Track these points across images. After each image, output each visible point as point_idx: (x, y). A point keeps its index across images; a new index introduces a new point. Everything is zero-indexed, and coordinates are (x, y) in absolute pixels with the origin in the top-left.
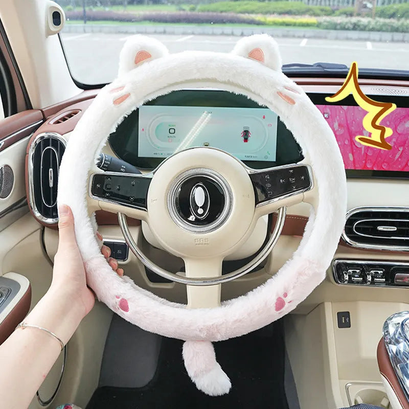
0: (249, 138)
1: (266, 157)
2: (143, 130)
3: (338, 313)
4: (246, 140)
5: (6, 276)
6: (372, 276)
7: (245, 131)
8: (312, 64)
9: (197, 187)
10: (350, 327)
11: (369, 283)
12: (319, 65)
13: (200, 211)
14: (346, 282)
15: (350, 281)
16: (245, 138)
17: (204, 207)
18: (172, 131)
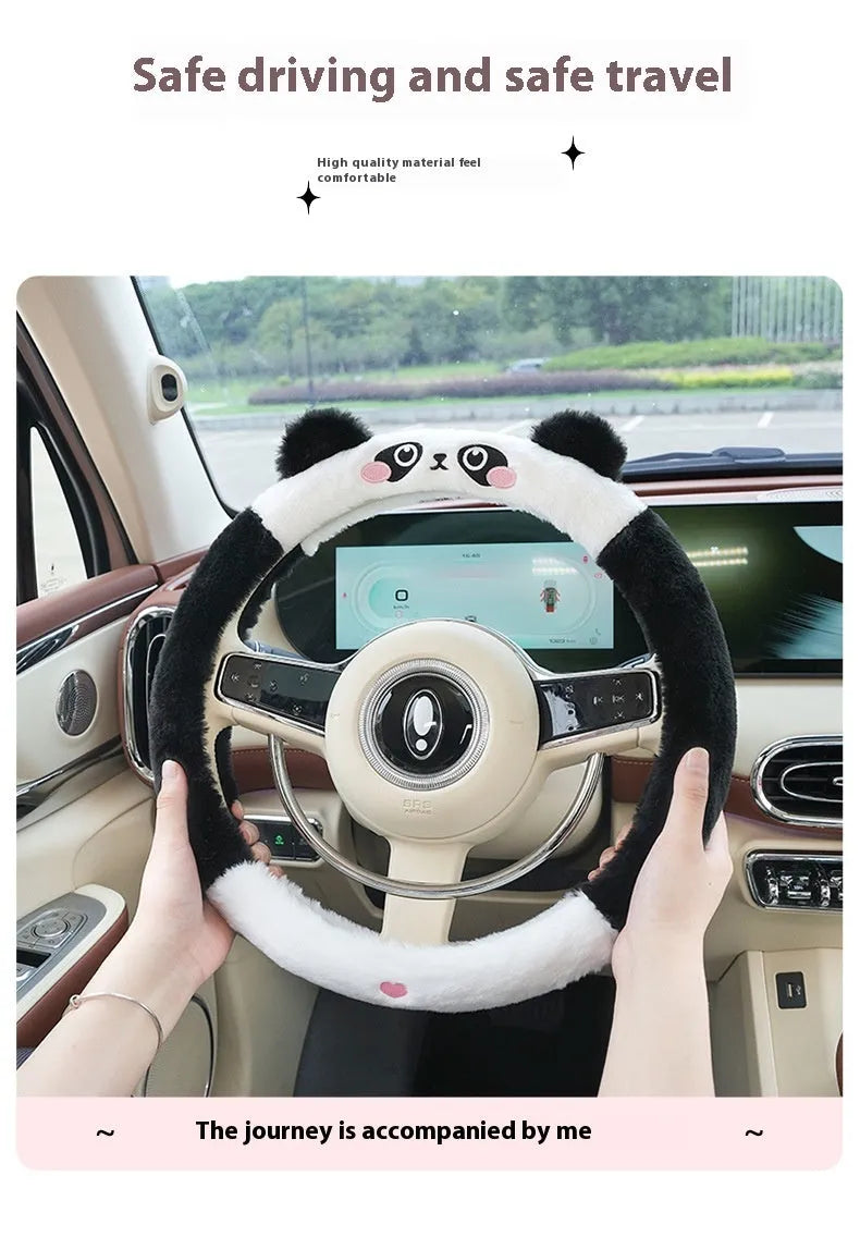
0: (557, 604)
1: (593, 641)
2: (345, 595)
3: (777, 976)
4: (550, 608)
5: (80, 891)
6: (831, 889)
7: (547, 590)
8: (709, 452)
9: (419, 696)
10: (804, 1006)
11: (826, 903)
12: (723, 453)
13: (421, 745)
14: (775, 901)
15: (784, 899)
16: (548, 605)
17: (429, 737)
18: (402, 595)
